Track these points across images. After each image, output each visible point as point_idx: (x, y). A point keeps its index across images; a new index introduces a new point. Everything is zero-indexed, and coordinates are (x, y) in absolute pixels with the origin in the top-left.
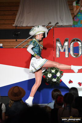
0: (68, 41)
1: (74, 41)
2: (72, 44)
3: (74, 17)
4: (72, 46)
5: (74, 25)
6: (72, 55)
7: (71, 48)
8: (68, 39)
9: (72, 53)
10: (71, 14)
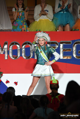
0: (8, 44)
1: (13, 44)
2: (11, 47)
3: (13, 22)
4: (11, 48)
5: (13, 29)
6: (11, 57)
7: (11, 51)
8: (7, 42)
9: (11, 55)
10: (11, 19)
